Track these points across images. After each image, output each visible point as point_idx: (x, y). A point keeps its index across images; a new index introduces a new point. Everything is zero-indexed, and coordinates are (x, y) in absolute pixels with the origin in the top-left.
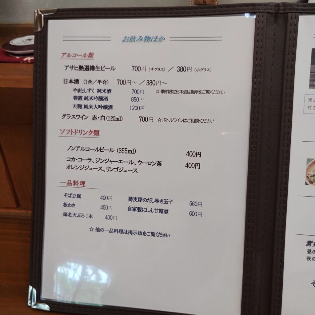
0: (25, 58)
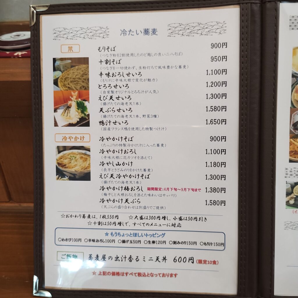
0: (15, 53)
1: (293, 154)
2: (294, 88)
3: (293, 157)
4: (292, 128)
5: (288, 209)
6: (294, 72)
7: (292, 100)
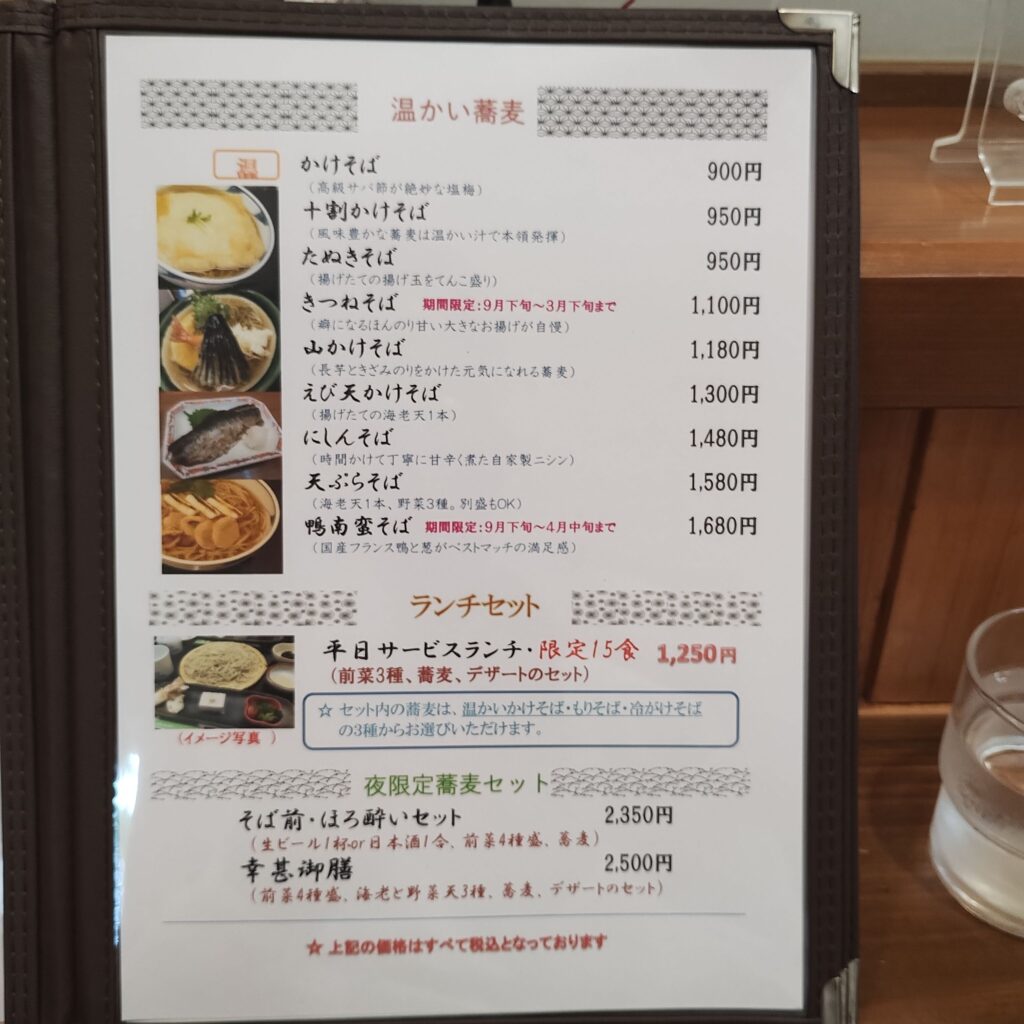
1: (173, 543)
2: (168, 322)
3: (174, 556)
4: (167, 458)
5: (163, 730)
6: (163, 268)
7: (165, 365)
